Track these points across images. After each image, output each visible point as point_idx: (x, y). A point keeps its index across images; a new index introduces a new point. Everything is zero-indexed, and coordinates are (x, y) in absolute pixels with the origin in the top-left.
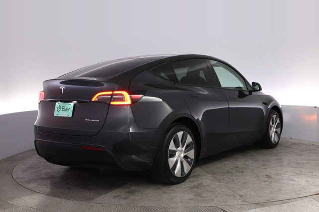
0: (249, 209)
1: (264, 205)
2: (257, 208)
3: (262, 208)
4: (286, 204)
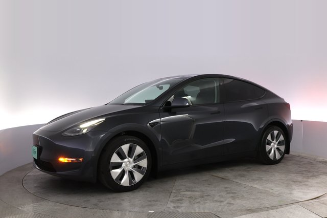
3: (252, 214)
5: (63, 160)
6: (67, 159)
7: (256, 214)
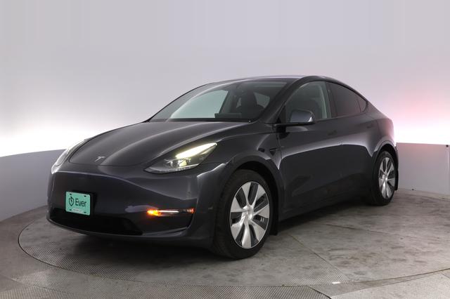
0: (353, 290)
1: (375, 284)
2: (365, 288)
4: (405, 283)
5: (153, 212)
6: (157, 211)
7: (377, 288)
